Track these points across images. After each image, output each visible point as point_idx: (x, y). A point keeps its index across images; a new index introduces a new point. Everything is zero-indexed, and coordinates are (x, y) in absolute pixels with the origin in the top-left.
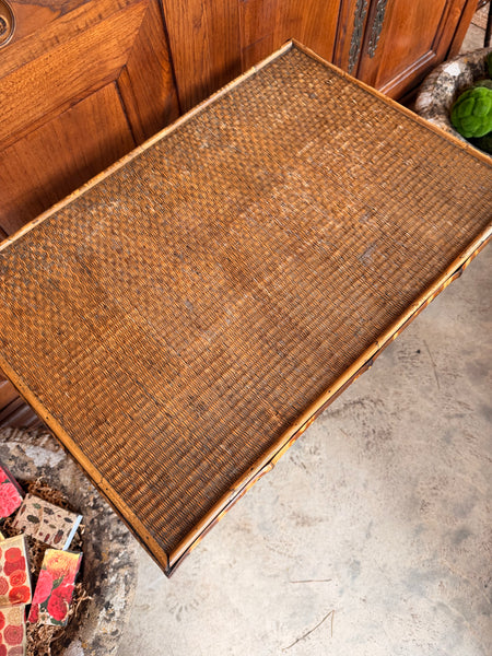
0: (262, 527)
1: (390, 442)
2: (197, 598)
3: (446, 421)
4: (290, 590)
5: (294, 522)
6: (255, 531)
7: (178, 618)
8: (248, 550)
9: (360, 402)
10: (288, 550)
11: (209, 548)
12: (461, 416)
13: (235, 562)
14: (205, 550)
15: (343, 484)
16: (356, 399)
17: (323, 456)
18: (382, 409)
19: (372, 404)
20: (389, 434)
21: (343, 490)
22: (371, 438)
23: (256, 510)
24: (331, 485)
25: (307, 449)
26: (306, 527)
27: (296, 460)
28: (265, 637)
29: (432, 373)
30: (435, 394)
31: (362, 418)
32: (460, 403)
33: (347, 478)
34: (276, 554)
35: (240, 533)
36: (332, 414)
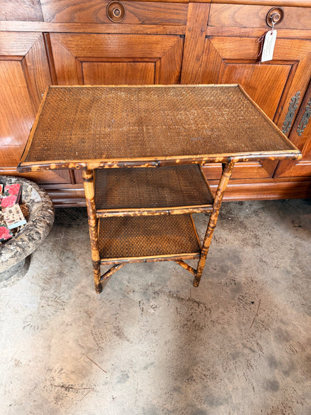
0: (98, 320)
1: (198, 333)
2: (40, 326)
3: (242, 347)
4: (82, 359)
5: (115, 330)
6: (93, 320)
7: (24, 327)
8: (82, 325)
9: (198, 304)
10: (99, 340)
11: (66, 309)
12: (253, 351)
13: (71, 325)
14: (64, 309)
15: (155, 333)
16: (198, 300)
17: (157, 313)
19: (204, 309)
20: (202, 329)
21: (152, 336)
22: (189, 323)
23: (102, 310)
24: (148, 329)
25: (151, 304)
26: (117, 338)
27: (141, 305)
28: (50, 370)
29: (252, 318)
30: (246, 329)
31: (193, 311)
32: (258, 344)
33: (159, 332)
34: (92, 337)
35: (86, 315)
36: (178, 298)
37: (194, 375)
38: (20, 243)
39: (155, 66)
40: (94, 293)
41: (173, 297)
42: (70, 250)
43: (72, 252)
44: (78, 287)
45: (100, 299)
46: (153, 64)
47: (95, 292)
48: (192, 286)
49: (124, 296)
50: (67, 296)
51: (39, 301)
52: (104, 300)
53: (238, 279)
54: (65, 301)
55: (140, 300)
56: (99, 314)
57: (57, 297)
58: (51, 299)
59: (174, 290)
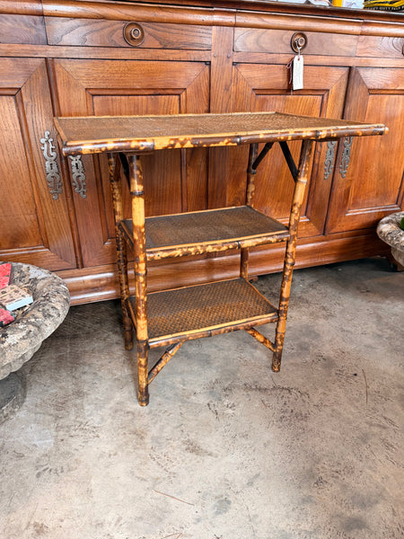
0: (155, 439)
1: (304, 423)
2: (65, 467)
3: (367, 426)
4: (149, 497)
5: (186, 446)
6: (147, 440)
7: (38, 475)
8: (132, 451)
9: (289, 390)
10: (166, 464)
11: (101, 436)
12: (384, 428)
13: (115, 454)
14: (98, 436)
15: (245, 436)
16: (286, 386)
17: (238, 412)
18: (307, 400)
19: (299, 394)
20: (306, 417)
21: (244, 441)
22: (286, 415)
23: (157, 426)
24: (233, 434)
25: (226, 404)
26: (193, 455)
27: (212, 407)
28: (100, 525)
29: (363, 391)
30: (362, 405)
31: (285, 399)
32: (385, 418)
33: (251, 434)
34: (155, 463)
35: (134, 436)
36: (260, 389)
37: (322, 475)
39: (180, 99)
41: (251, 389)
42: (84, 364)
43: (89, 365)
44: (112, 404)
45: (150, 413)
46: (177, 97)
47: (138, 406)
48: (271, 372)
49: (183, 402)
50: (97, 419)
51: (55, 434)
52: (157, 412)
53: (325, 354)
54: (97, 425)
55: (207, 402)
56: (154, 431)
57: (82, 423)
58: (73, 428)
59: (250, 381)
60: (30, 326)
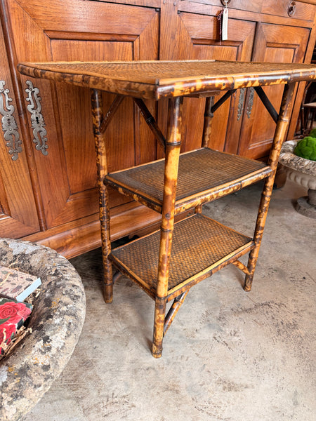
0: (190, 389)
1: (298, 331)
5: (221, 387)
6: (184, 392)
8: (176, 409)
9: (268, 305)
10: (217, 412)
11: (137, 404)
14: (133, 406)
15: (263, 358)
16: (263, 302)
17: (243, 337)
18: (286, 309)
19: (277, 306)
20: (295, 325)
21: (262, 364)
22: (281, 328)
23: (184, 374)
24: (252, 359)
25: (228, 332)
26: (232, 394)
27: (218, 339)
31: (270, 314)
33: (266, 355)
34: (205, 414)
35: (169, 393)
36: (246, 311)
38: (64, 308)
39: (133, 47)
40: (152, 360)
41: (239, 312)
44: (127, 366)
45: (169, 363)
46: (131, 44)
48: (245, 292)
49: (192, 342)
50: (122, 386)
52: (175, 361)
53: (273, 266)
54: (125, 394)
55: (212, 336)
56: (184, 382)
57: (108, 397)
58: (102, 405)
59: (233, 305)
60: (66, 317)
